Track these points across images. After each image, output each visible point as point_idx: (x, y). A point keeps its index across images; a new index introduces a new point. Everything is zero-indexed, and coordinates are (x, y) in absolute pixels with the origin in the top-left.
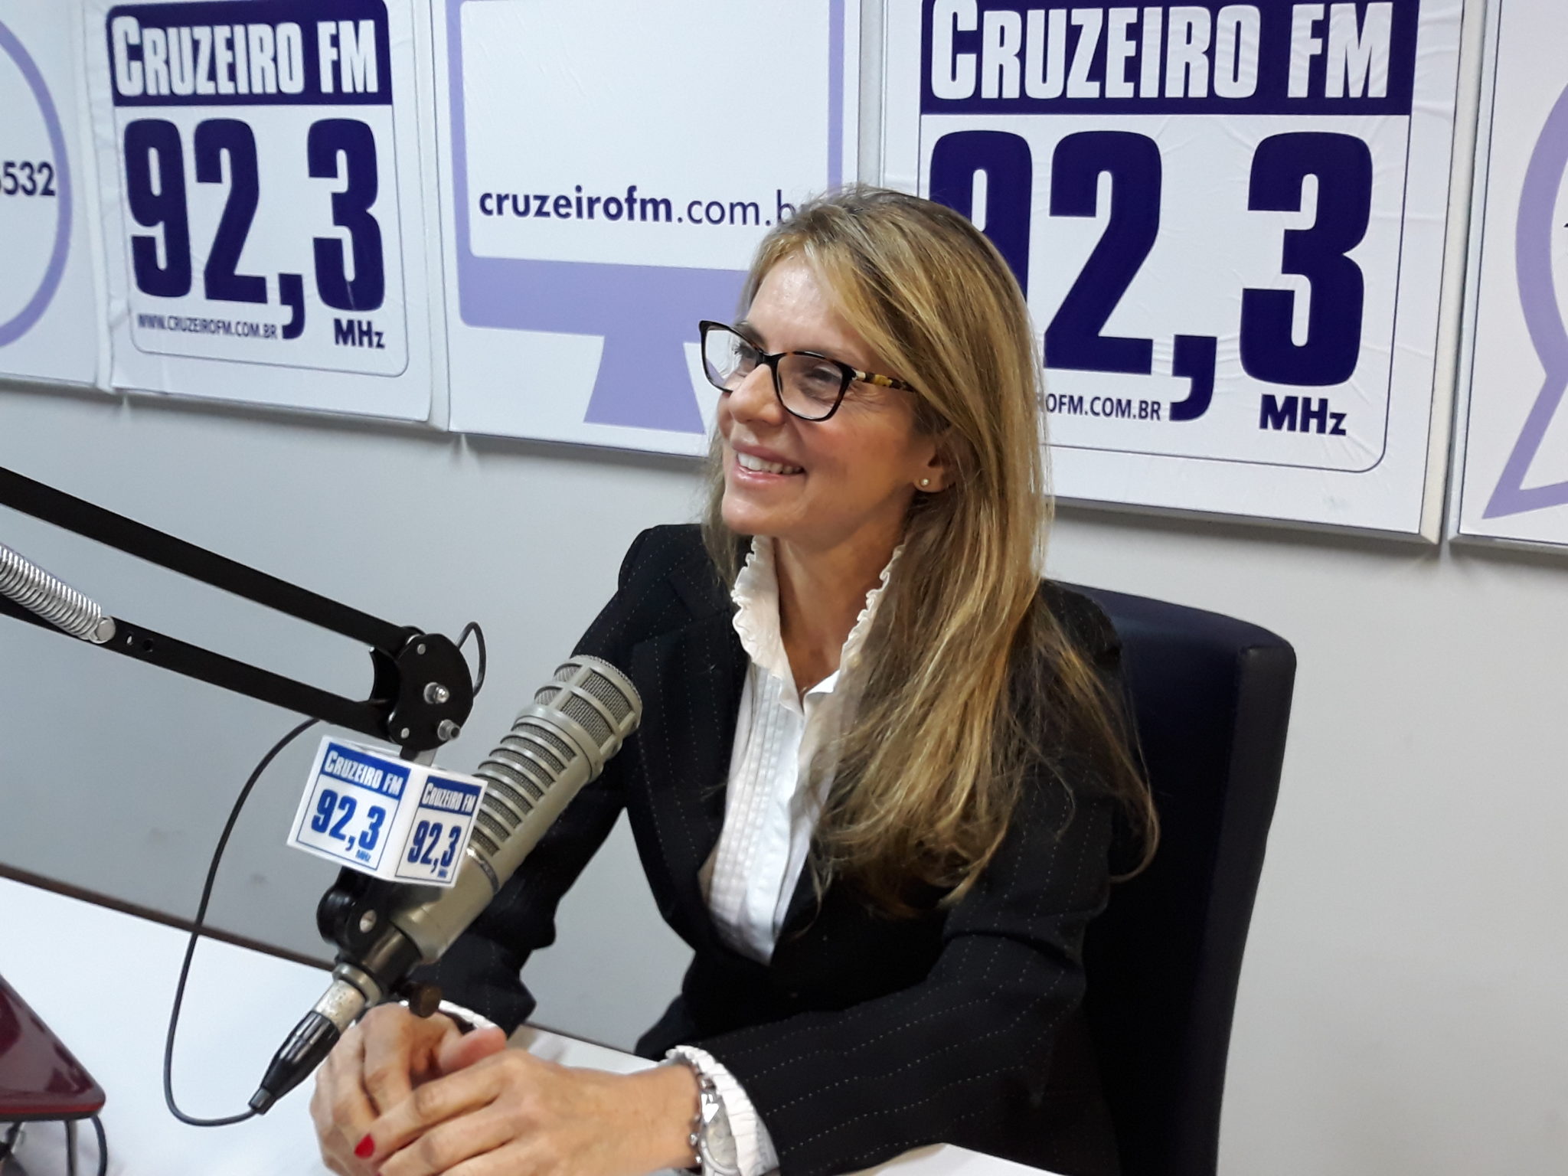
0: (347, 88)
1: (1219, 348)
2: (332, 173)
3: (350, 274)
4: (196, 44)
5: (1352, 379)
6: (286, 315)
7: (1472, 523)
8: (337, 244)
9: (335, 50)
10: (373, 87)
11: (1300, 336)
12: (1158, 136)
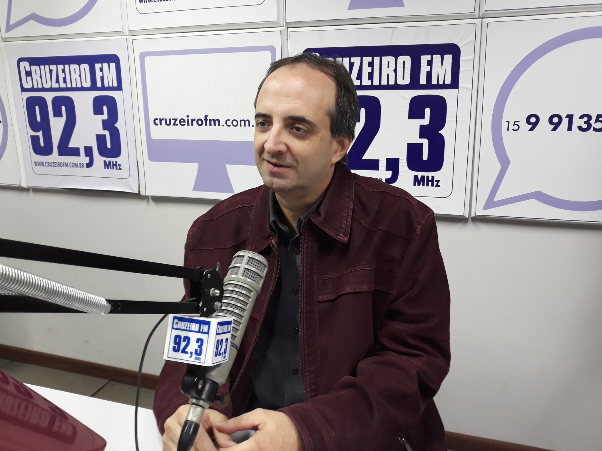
0: (106, 85)
1: (400, 162)
2: (102, 113)
3: (109, 146)
4: (51, 71)
5: (441, 170)
6: (87, 160)
7: (480, 212)
8: (104, 136)
9: (101, 73)
10: (115, 85)
11: (425, 157)
12: (379, 97)
